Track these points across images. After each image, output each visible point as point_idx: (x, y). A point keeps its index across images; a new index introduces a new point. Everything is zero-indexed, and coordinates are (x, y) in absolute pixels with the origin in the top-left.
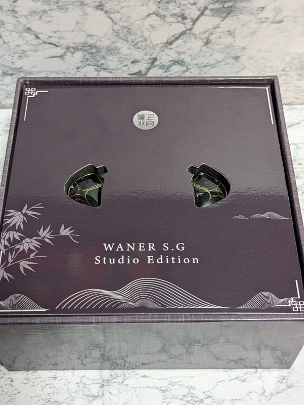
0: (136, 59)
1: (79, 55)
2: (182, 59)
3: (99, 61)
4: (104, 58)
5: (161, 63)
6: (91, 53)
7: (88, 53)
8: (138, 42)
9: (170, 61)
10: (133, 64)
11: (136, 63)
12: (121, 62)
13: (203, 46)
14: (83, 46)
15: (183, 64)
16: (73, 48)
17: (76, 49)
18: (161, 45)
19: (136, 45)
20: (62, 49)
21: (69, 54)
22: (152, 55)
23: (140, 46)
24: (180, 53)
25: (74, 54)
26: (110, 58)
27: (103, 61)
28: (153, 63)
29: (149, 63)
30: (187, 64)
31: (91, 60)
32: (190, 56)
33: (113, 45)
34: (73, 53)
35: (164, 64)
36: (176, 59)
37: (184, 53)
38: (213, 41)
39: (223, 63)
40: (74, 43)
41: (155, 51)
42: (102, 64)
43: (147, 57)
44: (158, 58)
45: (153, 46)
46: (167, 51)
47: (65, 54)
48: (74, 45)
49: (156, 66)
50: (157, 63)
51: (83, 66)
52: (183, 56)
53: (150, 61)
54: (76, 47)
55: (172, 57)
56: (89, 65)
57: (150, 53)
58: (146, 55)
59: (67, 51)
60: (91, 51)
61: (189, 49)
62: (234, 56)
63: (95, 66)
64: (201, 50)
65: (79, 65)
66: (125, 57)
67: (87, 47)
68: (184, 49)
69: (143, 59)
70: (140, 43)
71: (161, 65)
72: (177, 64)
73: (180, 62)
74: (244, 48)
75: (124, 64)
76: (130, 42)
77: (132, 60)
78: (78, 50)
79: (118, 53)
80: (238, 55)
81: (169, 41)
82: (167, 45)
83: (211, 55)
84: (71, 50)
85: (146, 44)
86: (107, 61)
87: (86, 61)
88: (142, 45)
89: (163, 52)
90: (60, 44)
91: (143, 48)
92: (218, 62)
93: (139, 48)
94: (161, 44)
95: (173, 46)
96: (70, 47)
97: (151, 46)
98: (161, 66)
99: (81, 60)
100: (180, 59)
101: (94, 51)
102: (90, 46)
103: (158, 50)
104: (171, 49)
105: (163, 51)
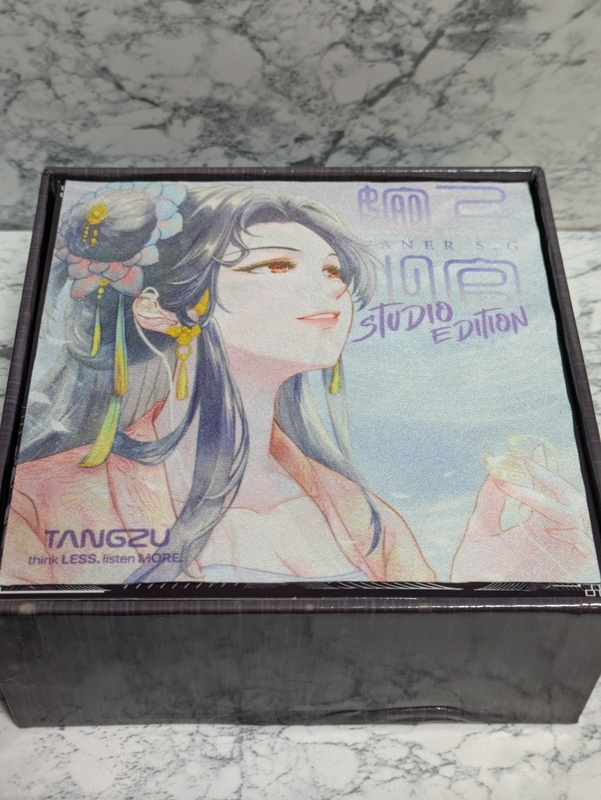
0: (304, 134)
1: (196, 123)
2: (392, 135)
3: (233, 136)
4: (243, 130)
5: (351, 142)
6: (220, 120)
7: (215, 120)
8: (309, 100)
9: (369, 139)
10: (298, 144)
11: (304, 142)
12: (275, 138)
13: (431, 109)
14: (206, 107)
15: (394, 144)
16: (186, 109)
17: (192, 111)
18: (353, 106)
19: (305, 104)
20: (165, 110)
21: (177, 122)
22: (334, 126)
23: (312, 107)
24: (388, 123)
25: (188, 123)
26: (254, 130)
27: (241, 137)
28: (335, 142)
29: (328, 142)
30: (400, 144)
31: (219, 134)
32: (408, 128)
33: (262, 105)
34: (185, 119)
35: (357, 143)
36: (381, 135)
37: (395, 122)
38: (452, 99)
39: (469, 144)
40: (188, 99)
41: (341, 119)
42: (240, 143)
43: (325, 131)
44: (347, 133)
45: (338, 108)
46: (364, 119)
47: (170, 121)
48: (186, 104)
49: (341, 148)
50: (344, 142)
51: (203, 145)
52: (393, 129)
53: (331, 138)
54: (192, 107)
55: (373, 131)
56: (214, 144)
57: (332, 122)
58: (323, 125)
59: (173, 115)
60: (218, 116)
61: (406, 115)
62: (490, 129)
63: (225, 145)
64: (428, 118)
65: (197, 143)
66: (284, 128)
67: (212, 107)
68: (394, 115)
69: (318, 134)
70: (313, 102)
71: (351, 145)
72: (381, 144)
73: (387, 141)
74: (510, 115)
75: (280, 144)
76: (295, 100)
77: (296, 135)
78: (194, 113)
79: (271, 120)
80: (498, 127)
81: (369, 98)
82: (364, 106)
83: (447, 128)
84: (183, 112)
85: (324, 105)
86: (249, 137)
87: (210, 136)
88: (316, 106)
89: (355, 121)
90: (161, 101)
91: (319, 112)
92: (461, 142)
93: (311, 111)
94: (352, 103)
95: (377, 107)
96: (180, 107)
97: (334, 107)
98: (350, 148)
99: (199, 133)
100: (388, 135)
101: (225, 115)
102: (218, 105)
103: (346, 116)
104: (371, 113)
105: (357, 117)
